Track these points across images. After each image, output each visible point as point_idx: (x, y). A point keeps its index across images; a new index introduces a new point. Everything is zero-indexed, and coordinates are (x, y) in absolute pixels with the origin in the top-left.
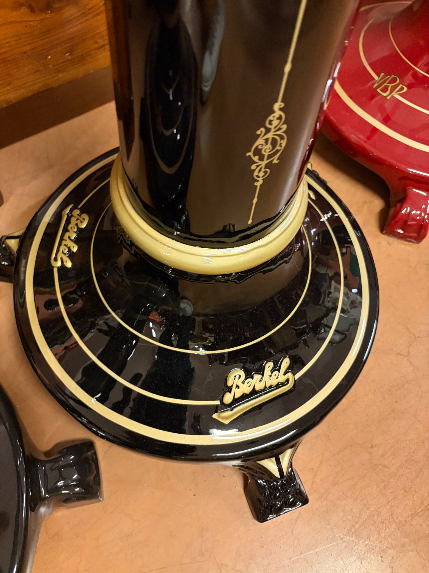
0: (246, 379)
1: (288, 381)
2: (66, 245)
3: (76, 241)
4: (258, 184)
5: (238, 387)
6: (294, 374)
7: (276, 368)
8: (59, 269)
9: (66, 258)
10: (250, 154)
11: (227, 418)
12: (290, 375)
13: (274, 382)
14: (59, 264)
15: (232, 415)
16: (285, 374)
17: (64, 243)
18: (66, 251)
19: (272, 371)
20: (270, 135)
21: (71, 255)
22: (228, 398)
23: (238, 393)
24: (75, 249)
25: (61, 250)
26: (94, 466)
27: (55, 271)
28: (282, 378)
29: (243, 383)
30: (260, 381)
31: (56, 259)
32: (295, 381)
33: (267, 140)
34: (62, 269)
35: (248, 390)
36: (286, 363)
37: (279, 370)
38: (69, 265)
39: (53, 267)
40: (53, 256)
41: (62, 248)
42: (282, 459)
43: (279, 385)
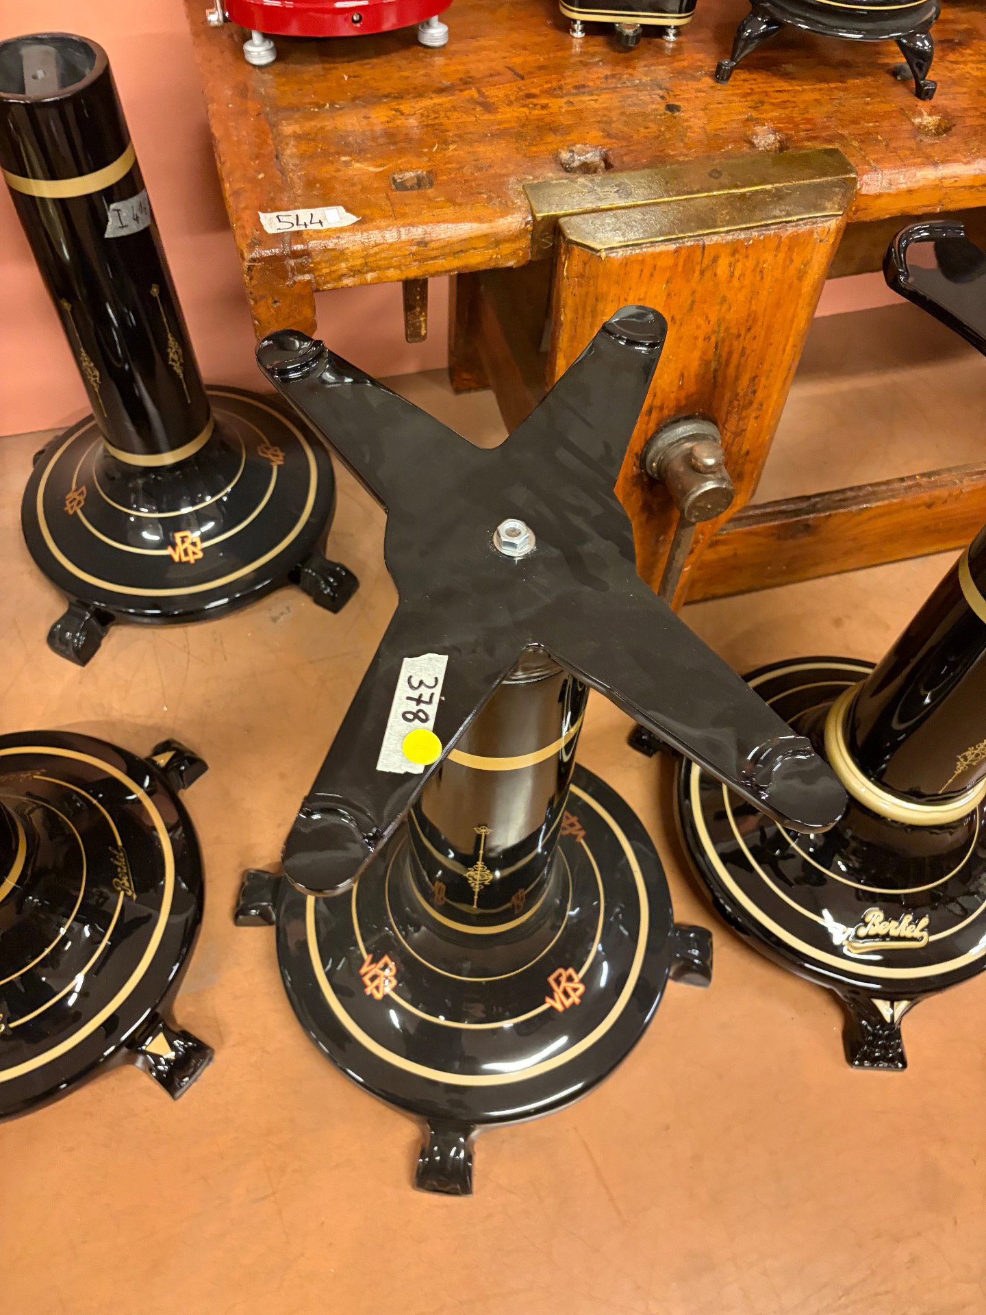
1: (922, 938)
4: (957, 773)
5: (874, 925)
6: (929, 935)
7: (915, 921)
10: (960, 757)
12: (925, 934)
13: (909, 934)
16: (922, 930)
19: (910, 924)
20: (976, 752)
23: (871, 930)
28: (917, 934)
29: (880, 923)
30: (896, 928)
32: (928, 941)
33: (972, 754)
35: (882, 932)
36: (925, 922)
37: (917, 925)
42: (897, 1006)
43: (913, 939)
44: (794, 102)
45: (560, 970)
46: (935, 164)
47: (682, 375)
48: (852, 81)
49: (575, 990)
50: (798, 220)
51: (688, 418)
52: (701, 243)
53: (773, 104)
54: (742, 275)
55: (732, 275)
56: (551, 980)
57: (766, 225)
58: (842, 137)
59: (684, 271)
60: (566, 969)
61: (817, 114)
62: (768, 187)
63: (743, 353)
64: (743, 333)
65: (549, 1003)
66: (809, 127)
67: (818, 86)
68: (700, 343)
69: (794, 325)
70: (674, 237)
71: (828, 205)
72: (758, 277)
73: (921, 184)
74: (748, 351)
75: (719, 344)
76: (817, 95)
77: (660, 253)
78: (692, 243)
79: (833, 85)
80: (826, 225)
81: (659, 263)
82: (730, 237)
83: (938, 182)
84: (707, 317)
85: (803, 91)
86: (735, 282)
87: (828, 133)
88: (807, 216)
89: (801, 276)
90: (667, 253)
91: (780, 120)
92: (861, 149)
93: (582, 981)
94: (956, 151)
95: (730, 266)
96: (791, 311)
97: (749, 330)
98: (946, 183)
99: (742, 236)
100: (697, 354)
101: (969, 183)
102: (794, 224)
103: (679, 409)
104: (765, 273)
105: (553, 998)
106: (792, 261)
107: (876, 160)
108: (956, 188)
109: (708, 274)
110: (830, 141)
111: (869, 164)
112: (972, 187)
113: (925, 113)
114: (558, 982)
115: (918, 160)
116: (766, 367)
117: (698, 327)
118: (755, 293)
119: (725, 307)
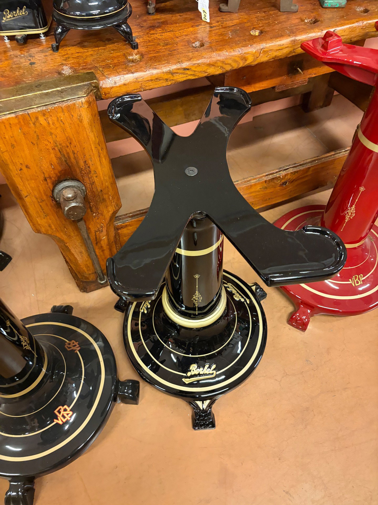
0: (197, 368)
1: (213, 374)
2: (146, 304)
3: (150, 304)
5: (193, 371)
6: (216, 372)
7: (210, 367)
8: (142, 312)
9: (145, 309)
11: (187, 381)
13: (208, 373)
14: (142, 311)
15: (189, 381)
16: (213, 370)
17: (146, 303)
18: (146, 307)
19: (208, 368)
21: (147, 309)
22: (189, 374)
23: (193, 373)
24: (149, 306)
25: (144, 306)
26: (138, 390)
27: (141, 313)
28: (211, 372)
29: (196, 369)
31: (142, 309)
32: (216, 374)
34: (143, 313)
35: (197, 373)
36: (214, 366)
37: (210, 369)
38: (146, 312)
39: (140, 312)
40: (141, 307)
41: (145, 305)
42: (205, 403)
43: (209, 374)
44: (82, 56)
45: (60, 407)
46: (133, 73)
47: (51, 164)
48: (108, 46)
49: (68, 414)
50: (67, 100)
51: (66, 180)
52: (26, 113)
53: (73, 58)
54: (53, 123)
55: (49, 123)
56: (56, 412)
57: (54, 103)
58: (96, 67)
59: (25, 124)
60: (63, 406)
61: (89, 60)
62: (59, 89)
63: (74, 153)
64: (69, 145)
65: (56, 421)
66: (84, 65)
67: (94, 49)
68: (52, 151)
69: (90, 140)
70: (13, 111)
71: (80, 93)
72: (62, 124)
73: (128, 81)
74: (76, 152)
75: (61, 150)
76: (92, 53)
77: (9, 118)
78: (22, 113)
79: (99, 48)
80: (80, 100)
81: (11, 122)
82: (39, 109)
83: (135, 80)
84: (48, 141)
85: (88, 51)
86: (52, 126)
87: (91, 66)
88: (70, 98)
89: (81, 121)
90: (12, 118)
91: (73, 63)
92: (103, 71)
93: (71, 410)
94: (141, 67)
95: (45, 119)
96: (85, 135)
97: (71, 143)
98: (139, 80)
99: (44, 108)
100: (53, 155)
101: (150, 79)
102: (66, 102)
103: (59, 177)
104: (63, 121)
105: (58, 419)
106: (72, 116)
107: (108, 74)
108: (145, 81)
109: (37, 124)
110: (90, 69)
111: (105, 76)
112: (152, 80)
113: (134, 55)
114: (59, 412)
115: (125, 73)
116: (87, 156)
117: (46, 145)
118: (64, 130)
119: (54, 136)
